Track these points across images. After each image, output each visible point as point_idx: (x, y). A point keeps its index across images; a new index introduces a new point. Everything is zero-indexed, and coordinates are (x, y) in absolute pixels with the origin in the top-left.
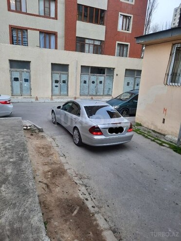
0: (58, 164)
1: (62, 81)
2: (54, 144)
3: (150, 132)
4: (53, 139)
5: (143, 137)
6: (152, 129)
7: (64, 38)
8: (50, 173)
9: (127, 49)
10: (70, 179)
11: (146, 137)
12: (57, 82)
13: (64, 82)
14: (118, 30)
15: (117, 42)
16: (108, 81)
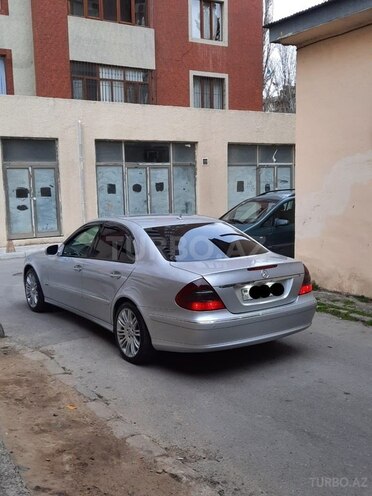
0: (87, 425)
1: (38, 190)
2: (52, 367)
3: (352, 303)
4: (46, 353)
5: (335, 319)
6: (354, 293)
7: (33, 67)
8: (66, 457)
9: (223, 91)
10: (148, 466)
11: (346, 317)
12: (22, 193)
13: (46, 192)
14: (190, 40)
15: (192, 73)
16: (180, 184)
